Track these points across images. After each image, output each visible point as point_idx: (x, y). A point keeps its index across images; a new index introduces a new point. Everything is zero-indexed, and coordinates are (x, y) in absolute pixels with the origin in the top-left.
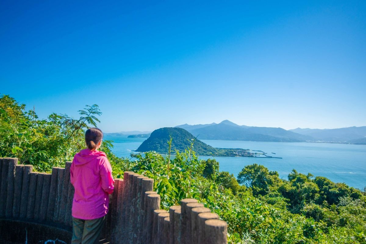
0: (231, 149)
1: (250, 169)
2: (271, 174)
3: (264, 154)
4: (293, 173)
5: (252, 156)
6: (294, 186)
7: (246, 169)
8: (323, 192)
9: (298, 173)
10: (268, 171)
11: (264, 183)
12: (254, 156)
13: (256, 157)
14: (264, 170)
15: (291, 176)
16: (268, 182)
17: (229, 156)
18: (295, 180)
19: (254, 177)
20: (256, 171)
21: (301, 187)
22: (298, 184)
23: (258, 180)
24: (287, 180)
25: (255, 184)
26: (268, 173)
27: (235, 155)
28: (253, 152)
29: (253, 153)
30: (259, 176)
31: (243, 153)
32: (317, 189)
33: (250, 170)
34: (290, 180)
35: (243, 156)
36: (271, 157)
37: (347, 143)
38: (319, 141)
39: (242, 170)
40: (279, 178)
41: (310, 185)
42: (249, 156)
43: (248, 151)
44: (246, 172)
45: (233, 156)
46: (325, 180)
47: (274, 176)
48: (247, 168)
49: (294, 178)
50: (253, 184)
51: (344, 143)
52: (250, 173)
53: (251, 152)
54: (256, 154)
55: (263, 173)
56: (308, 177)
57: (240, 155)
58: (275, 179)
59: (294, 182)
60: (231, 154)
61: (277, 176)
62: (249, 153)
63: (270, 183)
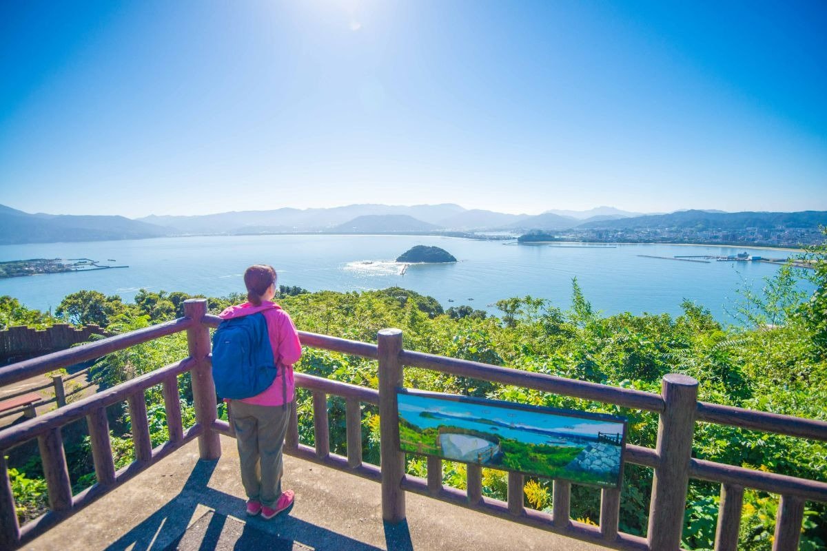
0: (16, 262)
1: (76, 298)
2: (109, 300)
3: (92, 264)
4: (141, 293)
5: (68, 271)
6: (143, 309)
7: (69, 301)
8: (179, 309)
9: (148, 292)
10: (105, 297)
11: (100, 313)
12: (73, 269)
13: (77, 271)
14: (98, 297)
15: (138, 298)
16: (106, 313)
17: (13, 276)
18: (144, 302)
19: (84, 310)
20: (85, 301)
21: (152, 308)
22: (149, 306)
23: (90, 311)
24: (135, 303)
25: (87, 317)
26: (105, 299)
27: (30, 272)
28: (70, 262)
29: (69, 265)
30: (91, 306)
31: (46, 268)
32: (173, 307)
33: (75, 301)
34: (138, 302)
35: (48, 272)
36: (108, 267)
37: (225, 235)
38: (187, 234)
39: (62, 303)
40: (123, 303)
41: (163, 304)
42: (60, 272)
43: (57, 262)
44: (70, 304)
45: (23, 275)
46: (181, 295)
47: (114, 302)
48: (69, 298)
49: (143, 299)
50: (82, 318)
51: (222, 235)
52: (77, 304)
53: (64, 263)
54: (75, 265)
55: (97, 301)
56: (160, 296)
57: (41, 270)
58: (117, 305)
59: (143, 305)
60: (18, 272)
61: (119, 302)
62: (60, 266)
63: (110, 312)
